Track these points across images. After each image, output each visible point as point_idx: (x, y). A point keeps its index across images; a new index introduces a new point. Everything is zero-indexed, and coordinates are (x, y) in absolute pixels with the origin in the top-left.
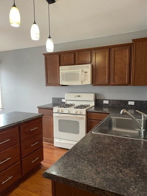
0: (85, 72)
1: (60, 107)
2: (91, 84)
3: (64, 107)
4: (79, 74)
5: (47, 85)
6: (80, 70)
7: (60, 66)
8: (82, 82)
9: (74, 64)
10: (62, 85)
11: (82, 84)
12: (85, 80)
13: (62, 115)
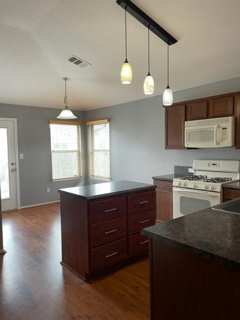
0: (223, 129)
1: (184, 179)
2: (232, 146)
3: (188, 180)
4: (214, 131)
5: (166, 148)
6: (216, 126)
7: (186, 121)
8: (217, 144)
9: (207, 118)
10: (188, 148)
11: (218, 146)
12: (223, 140)
13: (185, 190)
